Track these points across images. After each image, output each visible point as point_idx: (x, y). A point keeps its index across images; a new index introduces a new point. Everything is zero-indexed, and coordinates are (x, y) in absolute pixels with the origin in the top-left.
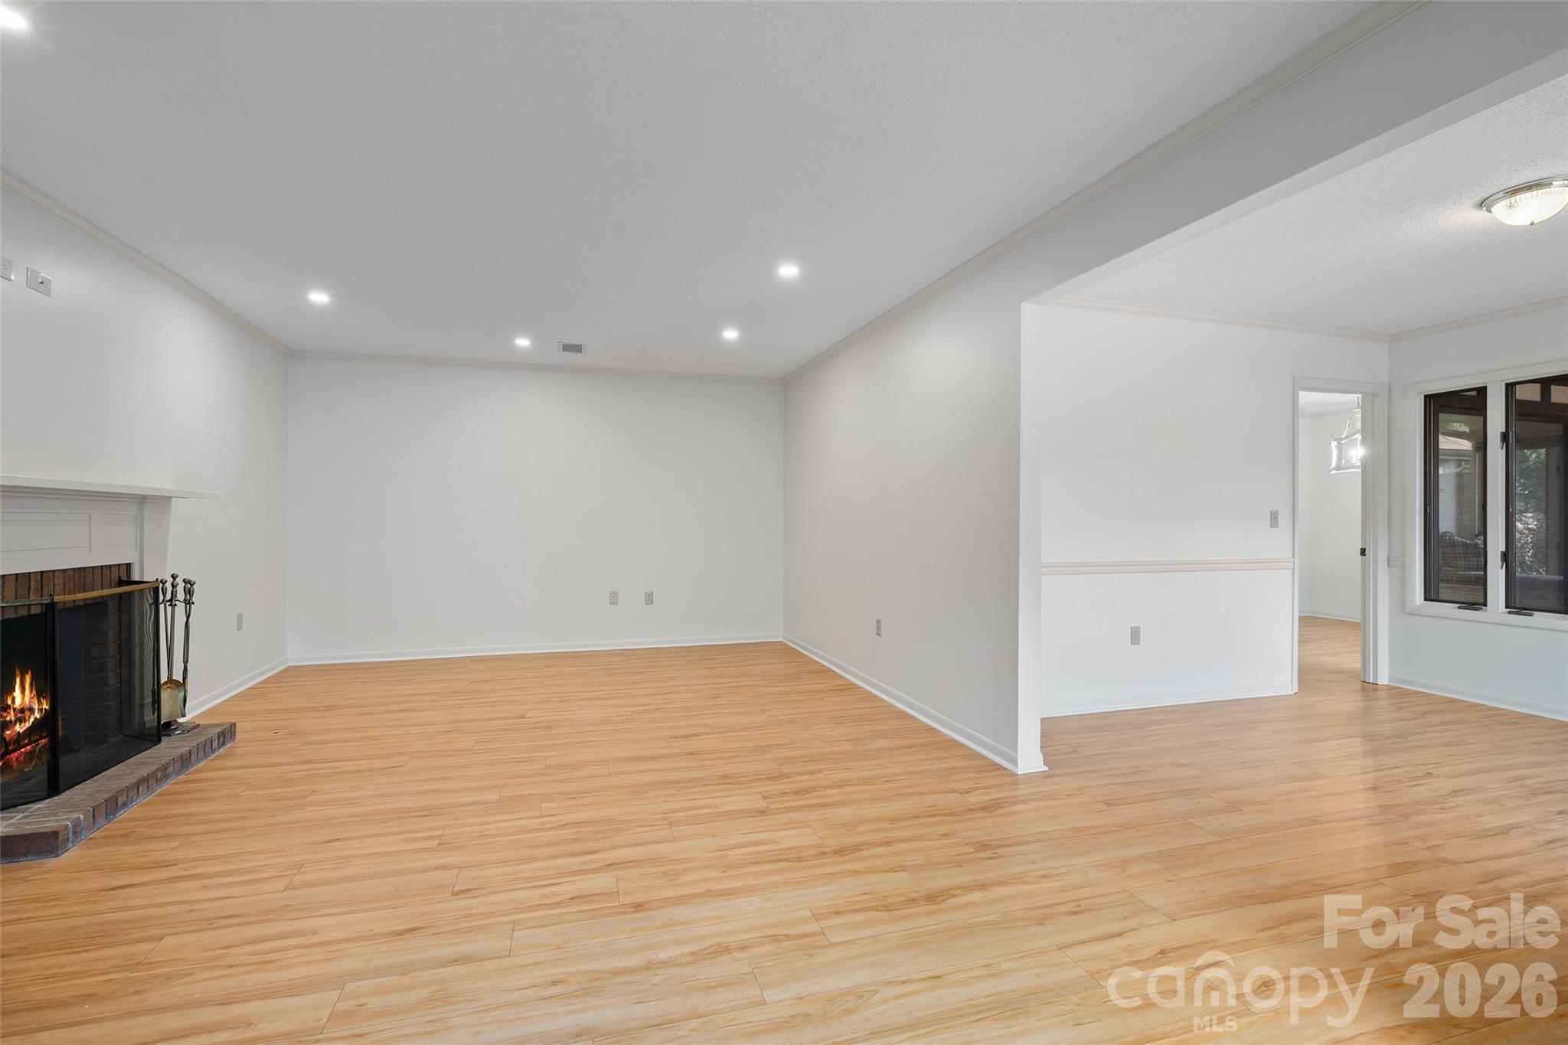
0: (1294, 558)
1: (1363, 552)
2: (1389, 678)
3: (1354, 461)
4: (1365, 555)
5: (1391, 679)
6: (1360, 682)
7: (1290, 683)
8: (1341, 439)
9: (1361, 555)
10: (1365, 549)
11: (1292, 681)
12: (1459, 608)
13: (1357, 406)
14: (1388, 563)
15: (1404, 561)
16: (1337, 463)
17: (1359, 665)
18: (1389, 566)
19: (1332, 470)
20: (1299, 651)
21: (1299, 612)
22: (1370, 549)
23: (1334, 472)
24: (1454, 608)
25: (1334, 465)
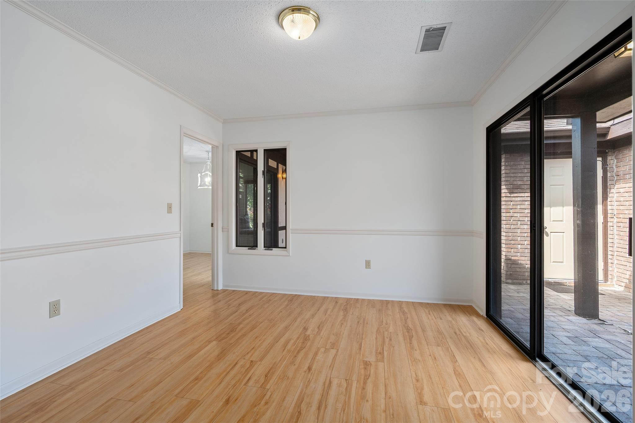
0: (180, 230)
1: (212, 225)
2: (223, 285)
3: (207, 183)
4: (213, 227)
5: (224, 286)
6: (211, 290)
7: (179, 304)
8: (202, 173)
9: (211, 226)
10: (213, 223)
11: (180, 303)
12: (248, 249)
13: (208, 159)
14: (222, 230)
15: (228, 229)
16: (200, 184)
17: (210, 279)
18: (222, 231)
19: (199, 186)
20: (184, 275)
21: (184, 252)
22: (215, 224)
23: (199, 188)
24: (246, 249)
25: (199, 185)
